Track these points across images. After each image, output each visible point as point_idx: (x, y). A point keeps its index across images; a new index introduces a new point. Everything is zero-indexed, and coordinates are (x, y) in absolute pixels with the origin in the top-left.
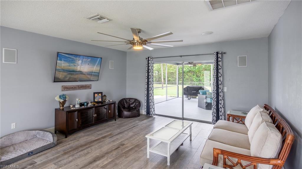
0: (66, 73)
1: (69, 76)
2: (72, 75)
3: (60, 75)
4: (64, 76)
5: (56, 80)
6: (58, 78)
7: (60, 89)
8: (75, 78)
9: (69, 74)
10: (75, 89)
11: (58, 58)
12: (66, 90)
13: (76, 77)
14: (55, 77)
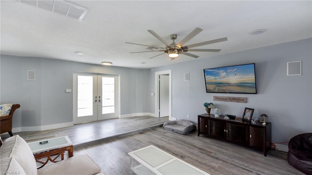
0: (215, 86)
1: (217, 88)
2: (220, 87)
3: (211, 87)
4: (213, 88)
5: (208, 91)
6: (209, 90)
7: (212, 98)
8: (224, 90)
9: (217, 86)
10: (226, 101)
11: (205, 74)
12: (217, 101)
13: (224, 88)
14: (207, 89)
